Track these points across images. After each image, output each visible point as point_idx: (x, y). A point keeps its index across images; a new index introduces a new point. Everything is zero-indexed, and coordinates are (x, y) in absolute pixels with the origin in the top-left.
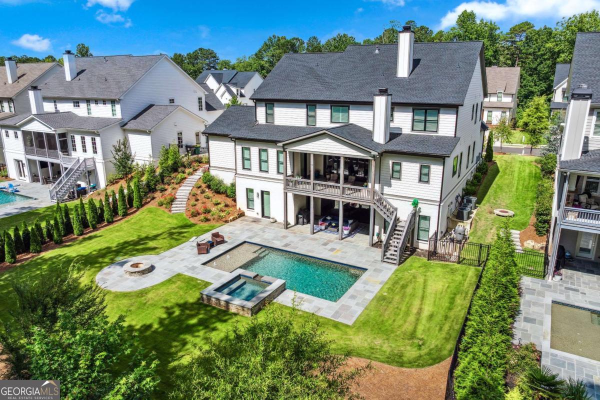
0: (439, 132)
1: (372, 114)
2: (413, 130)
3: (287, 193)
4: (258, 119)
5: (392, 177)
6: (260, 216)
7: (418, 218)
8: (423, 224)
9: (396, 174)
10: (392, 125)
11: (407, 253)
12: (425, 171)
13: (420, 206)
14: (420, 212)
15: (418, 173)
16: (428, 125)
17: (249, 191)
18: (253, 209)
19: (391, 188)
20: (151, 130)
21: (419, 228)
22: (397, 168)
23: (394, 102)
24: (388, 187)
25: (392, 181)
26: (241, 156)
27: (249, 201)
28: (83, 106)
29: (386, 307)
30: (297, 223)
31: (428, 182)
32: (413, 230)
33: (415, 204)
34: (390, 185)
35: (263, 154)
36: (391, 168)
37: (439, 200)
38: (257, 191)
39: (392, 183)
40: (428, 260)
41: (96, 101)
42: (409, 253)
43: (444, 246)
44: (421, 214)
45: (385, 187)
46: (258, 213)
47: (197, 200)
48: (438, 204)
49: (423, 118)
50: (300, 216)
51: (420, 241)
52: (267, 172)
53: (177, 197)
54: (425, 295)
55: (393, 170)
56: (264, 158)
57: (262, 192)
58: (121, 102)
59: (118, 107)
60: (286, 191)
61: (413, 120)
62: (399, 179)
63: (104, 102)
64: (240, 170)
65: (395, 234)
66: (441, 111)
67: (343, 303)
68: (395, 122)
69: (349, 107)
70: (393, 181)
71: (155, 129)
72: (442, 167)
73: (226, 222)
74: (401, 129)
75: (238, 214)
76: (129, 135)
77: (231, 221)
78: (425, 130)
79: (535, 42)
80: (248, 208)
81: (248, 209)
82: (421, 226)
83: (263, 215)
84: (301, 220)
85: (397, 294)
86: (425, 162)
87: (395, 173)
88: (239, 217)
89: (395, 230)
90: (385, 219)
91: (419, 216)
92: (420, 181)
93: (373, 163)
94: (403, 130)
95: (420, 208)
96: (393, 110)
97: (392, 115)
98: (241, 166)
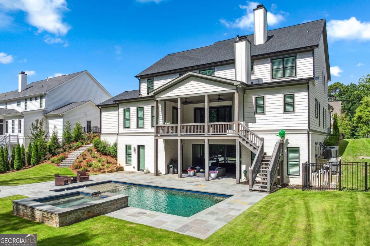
0: (298, 76)
1: (234, 71)
2: (272, 78)
3: (157, 140)
4: (141, 93)
5: (256, 113)
6: (136, 170)
7: (286, 151)
8: (292, 157)
9: (260, 108)
10: (253, 77)
11: (278, 186)
12: (289, 100)
13: (287, 137)
14: (288, 143)
15: (282, 104)
16: (286, 72)
17: (128, 147)
18: (131, 164)
19: (256, 123)
20: (64, 114)
21: (287, 162)
22: (259, 103)
23: (253, 55)
24: (253, 123)
25: (256, 116)
26: (123, 117)
27: (128, 156)
28: (23, 104)
29: (259, 223)
30: (168, 172)
31: (293, 111)
32: (282, 162)
33: (282, 135)
34: (254, 121)
35: (141, 113)
36: (254, 104)
37: (307, 128)
38: (134, 146)
39: (256, 119)
40: (303, 190)
41: (31, 99)
42: (279, 186)
43: (318, 177)
44: (289, 146)
45: (249, 124)
46: (134, 167)
47: (85, 159)
48: (307, 132)
49: (281, 66)
50: (171, 165)
51: (290, 176)
52: (143, 127)
53: (68, 157)
54: (310, 212)
55: (256, 105)
56: (141, 115)
57: (139, 147)
58: (47, 96)
59: (44, 100)
60: (157, 138)
61: (272, 69)
62: (263, 113)
63: (36, 98)
64: (122, 130)
65: (263, 164)
66: (298, 57)
67: (198, 218)
68: (255, 74)
69: (214, 69)
70: (258, 117)
71: (66, 113)
72: (306, 94)
73: (104, 172)
74: (262, 79)
75: (117, 168)
76: (49, 120)
77: (108, 172)
78: (284, 76)
79: (346, 93)
80: (127, 163)
81: (127, 165)
82: (290, 159)
83: (139, 169)
84: (171, 170)
85: (272, 211)
86: (288, 92)
87: (258, 109)
88: (117, 171)
89: (263, 161)
90: (252, 152)
91: (287, 148)
92: (285, 111)
93: (236, 95)
94: (263, 80)
95: (287, 140)
96: (253, 64)
97: (252, 69)
98: (123, 126)
